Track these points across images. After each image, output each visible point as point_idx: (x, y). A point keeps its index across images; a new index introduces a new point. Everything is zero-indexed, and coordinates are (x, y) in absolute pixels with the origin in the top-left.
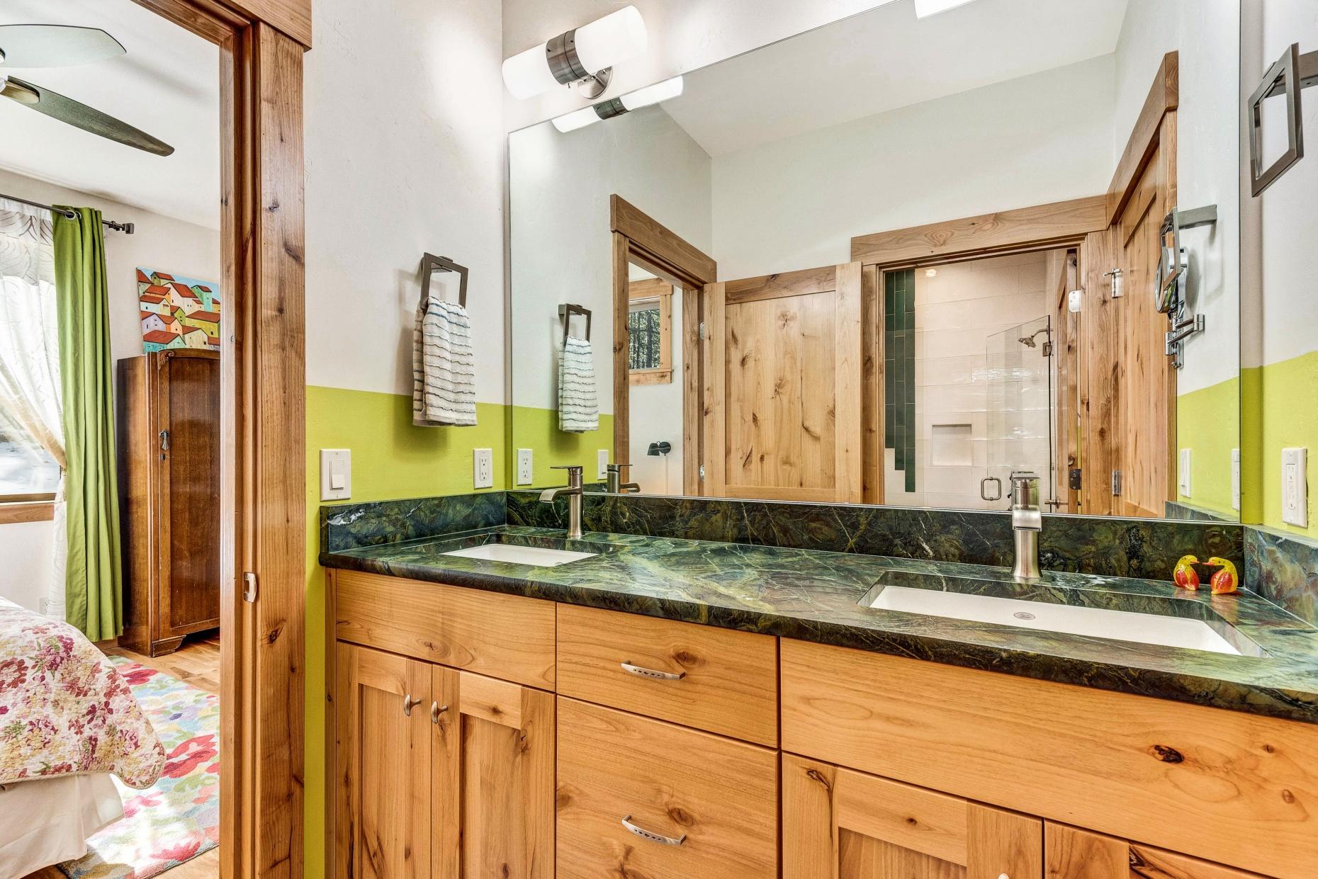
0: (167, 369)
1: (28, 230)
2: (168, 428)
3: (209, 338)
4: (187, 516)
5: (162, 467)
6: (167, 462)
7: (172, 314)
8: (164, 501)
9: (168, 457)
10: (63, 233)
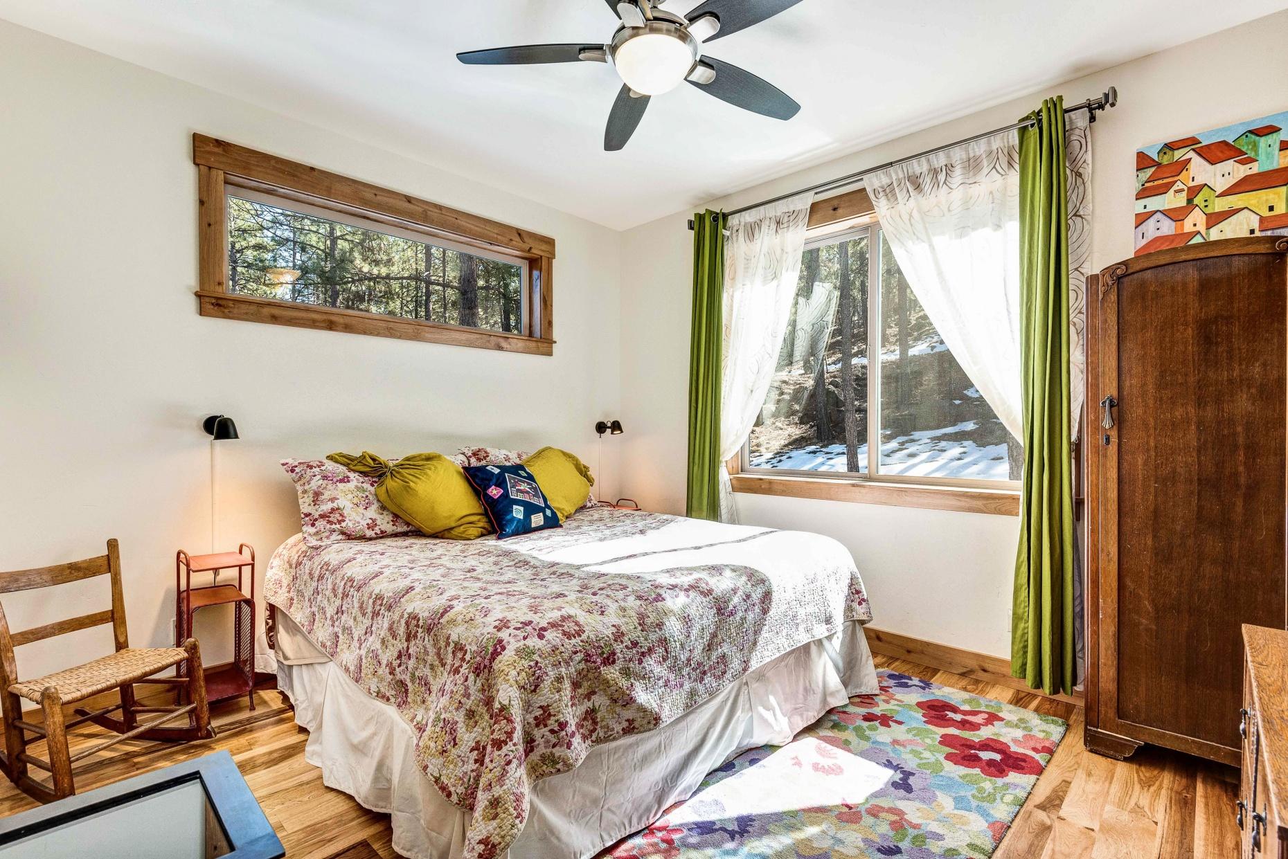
0: (1113, 297)
1: (994, 167)
2: (1115, 393)
3: (1262, 220)
4: (1150, 542)
5: (1105, 456)
6: (1113, 449)
7: (1190, 201)
8: (1106, 510)
9: (1114, 440)
10: (1027, 151)
